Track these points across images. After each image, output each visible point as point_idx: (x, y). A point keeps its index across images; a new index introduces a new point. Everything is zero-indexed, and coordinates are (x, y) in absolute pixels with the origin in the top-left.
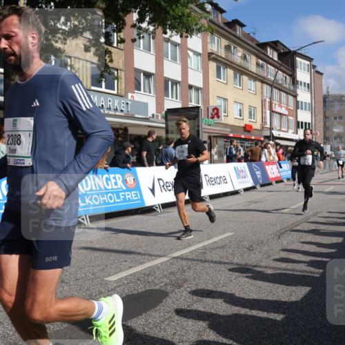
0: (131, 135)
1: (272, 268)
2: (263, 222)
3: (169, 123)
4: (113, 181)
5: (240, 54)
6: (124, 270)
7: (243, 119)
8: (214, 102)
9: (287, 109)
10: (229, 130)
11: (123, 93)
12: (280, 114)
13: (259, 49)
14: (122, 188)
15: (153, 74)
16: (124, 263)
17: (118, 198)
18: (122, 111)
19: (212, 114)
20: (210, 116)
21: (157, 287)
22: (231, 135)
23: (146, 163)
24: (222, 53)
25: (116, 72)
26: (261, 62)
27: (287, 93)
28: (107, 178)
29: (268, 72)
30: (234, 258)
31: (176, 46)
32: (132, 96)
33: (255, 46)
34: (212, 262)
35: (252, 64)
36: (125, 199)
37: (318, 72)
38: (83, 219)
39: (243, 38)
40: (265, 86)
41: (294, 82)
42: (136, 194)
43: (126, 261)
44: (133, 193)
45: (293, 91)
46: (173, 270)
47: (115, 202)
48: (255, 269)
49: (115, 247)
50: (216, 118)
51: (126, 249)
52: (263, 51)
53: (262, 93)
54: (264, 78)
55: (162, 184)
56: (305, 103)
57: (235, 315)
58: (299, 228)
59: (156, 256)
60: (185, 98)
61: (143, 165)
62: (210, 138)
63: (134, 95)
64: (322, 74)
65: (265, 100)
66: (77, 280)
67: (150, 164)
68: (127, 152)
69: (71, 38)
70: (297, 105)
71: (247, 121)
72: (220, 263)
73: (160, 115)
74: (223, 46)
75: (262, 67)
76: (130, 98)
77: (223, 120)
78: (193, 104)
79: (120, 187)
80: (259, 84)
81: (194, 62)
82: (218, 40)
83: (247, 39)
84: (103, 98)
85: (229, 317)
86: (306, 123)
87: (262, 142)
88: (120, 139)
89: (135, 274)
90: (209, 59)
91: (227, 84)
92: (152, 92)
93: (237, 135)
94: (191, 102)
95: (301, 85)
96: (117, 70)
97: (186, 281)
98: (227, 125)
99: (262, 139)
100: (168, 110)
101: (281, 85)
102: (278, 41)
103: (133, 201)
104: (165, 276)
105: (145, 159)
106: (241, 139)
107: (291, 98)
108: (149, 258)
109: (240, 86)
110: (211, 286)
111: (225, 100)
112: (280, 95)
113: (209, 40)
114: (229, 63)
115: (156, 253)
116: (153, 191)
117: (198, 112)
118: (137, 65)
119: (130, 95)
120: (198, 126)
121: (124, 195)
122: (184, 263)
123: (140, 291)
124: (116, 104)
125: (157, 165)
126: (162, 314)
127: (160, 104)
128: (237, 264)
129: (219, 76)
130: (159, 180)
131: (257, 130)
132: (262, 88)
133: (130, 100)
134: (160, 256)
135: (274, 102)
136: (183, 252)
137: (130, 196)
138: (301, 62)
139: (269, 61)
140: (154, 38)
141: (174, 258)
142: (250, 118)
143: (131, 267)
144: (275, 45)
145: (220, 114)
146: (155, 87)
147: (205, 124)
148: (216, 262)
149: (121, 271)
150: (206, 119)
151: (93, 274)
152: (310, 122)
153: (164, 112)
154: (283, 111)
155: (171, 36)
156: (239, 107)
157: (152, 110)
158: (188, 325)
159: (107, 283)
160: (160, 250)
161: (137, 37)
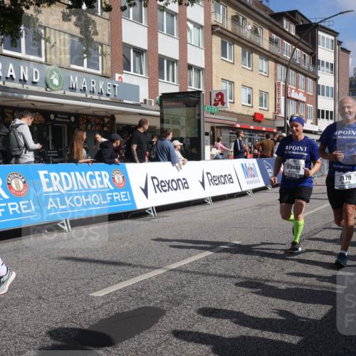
0: (118, 125)
1: (286, 283)
2: (275, 229)
3: (165, 111)
4: (98, 179)
5: (250, 27)
6: (113, 285)
7: (252, 107)
8: (218, 86)
9: (305, 94)
10: (236, 120)
11: (109, 73)
12: (297, 100)
13: (273, 20)
14: (109, 188)
15: (145, 51)
16: (112, 276)
17: (105, 199)
18: (108, 95)
19: (215, 101)
20: (213, 102)
21: (151, 305)
22: (238, 126)
23: (137, 158)
24: (229, 26)
25: (100, 48)
26: (275, 36)
27: (306, 75)
28: (90, 175)
29: (283, 50)
30: (241, 271)
31: (173, 16)
32: (120, 78)
33: (269, 17)
34: (215, 275)
35: (264, 39)
36: (112, 200)
37: (344, 50)
38: (63, 224)
39: (254, 7)
40: (280, 67)
41: (315, 61)
42: (126, 194)
43: (115, 274)
44: (121, 193)
45: (313, 73)
46: (170, 284)
47: (101, 205)
48: (266, 283)
49: (102, 257)
50: (220, 105)
51: (114, 259)
52: (278, 24)
53: (276, 75)
54: (279, 57)
55: (156, 183)
56: (328, 87)
57: (243, 338)
58: (317, 236)
59: (150, 268)
60: (183, 80)
61: (134, 161)
62: (213, 128)
63: (123, 76)
64: (349, 52)
65: (279, 84)
66: (57, 295)
67: (142, 160)
68: (115, 145)
69: (46, 5)
70: (318, 90)
71: (256, 109)
72: (225, 276)
73: (153, 100)
74: (230, 17)
75: (276, 43)
76: (117, 79)
77: (229, 107)
78: (192, 88)
79: (106, 186)
80: (272, 64)
81: (194, 36)
82: (224, 9)
83: (259, 7)
84: (84, 79)
85: (236, 339)
86: (327, 112)
87: (274, 134)
88: (105, 129)
89: (125, 289)
90: (213, 33)
91: (233, 64)
92: (144, 72)
93: (245, 126)
94: (190, 85)
95: (323, 65)
96: (102, 45)
97: (185, 297)
98: (233, 113)
99: (275, 131)
100: (163, 94)
101: (298, 65)
102: (296, 11)
103: (122, 202)
104: (161, 291)
105: (135, 153)
106: (249, 130)
107: (310, 81)
108: (142, 270)
109: (249, 66)
110: (215, 303)
111: (232, 83)
112: (298, 77)
113: (213, 10)
114: (236, 38)
115: (150, 264)
116: (145, 191)
117: (199, 98)
118: (126, 39)
119: (117, 76)
120: (199, 115)
121: (112, 196)
122: (183, 276)
123: (132, 308)
124: (101, 87)
125: (151, 160)
126: (159, 336)
127: (153, 88)
128: (245, 278)
129: (224, 54)
130: (153, 178)
131: (269, 120)
132: (276, 69)
133: (117, 82)
134: (155, 268)
135: (289, 86)
136: (182, 263)
137: (118, 197)
138: (323, 37)
139: (284, 36)
140: (146, 6)
141: (171, 270)
142: (261, 105)
143: (121, 281)
144: (292, 16)
145: (225, 101)
146: (148, 67)
147: (207, 113)
148: (220, 276)
149: (109, 285)
150: (209, 106)
151: (77, 289)
152: (333, 110)
153: (158, 98)
154: (301, 97)
155: (166, 4)
156: (248, 91)
157: (144, 94)
158: (188, 349)
159: (92, 299)
160: (155, 260)
161: (127, 5)
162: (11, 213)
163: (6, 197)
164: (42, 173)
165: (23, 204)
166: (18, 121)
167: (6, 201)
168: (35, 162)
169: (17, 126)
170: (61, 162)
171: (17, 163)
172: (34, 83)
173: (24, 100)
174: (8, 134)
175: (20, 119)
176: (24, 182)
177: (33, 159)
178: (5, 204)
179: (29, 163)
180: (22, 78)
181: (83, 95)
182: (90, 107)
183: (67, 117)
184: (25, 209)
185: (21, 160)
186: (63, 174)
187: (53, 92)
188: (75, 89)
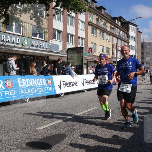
0: (50, 60)
3: (69, 55)
4: (41, 82)
5: (103, 23)
8: (90, 45)
11: (47, 40)
13: (112, 20)
14: (45, 85)
15: (62, 31)
17: (44, 90)
18: (46, 48)
21: (61, 133)
22: (98, 61)
23: (57, 74)
26: (113, 26)
27: (124, 41)
28: (38, 80)
31: (73, 18)
41: (128, 36)
42: (52, 88)
44: (50, 87)
53: (113, 41)
54: (114, 34)
55: (64, 83)
60: (76, 43)
62: (87, 62)
63: (52, 41)
65: (114, 45)
67: (59, 74)
68: (48, 68)
74: (95, 19)
76: (50, 42)
77: (94, 54)
81: (81, 26)
82: (93, 16)
83: (107, 15)
84: (37, 42)
91: (96, 36)
92: (61, 40)
99: (112, 63)
100: (68, 48)
103: (51, 91)
111: (95, 44)
112: (121, 42)
113: (89, 16)
116: (60, 87)
117: (82, 50)
120: (82, 56)
121: (46, 89)
124: (44, 45)
130: (63, 81)
132: (113, 39)
133: (50, 44)
137: (49, 89)
139: (117, 26)
147: (85, 56)
150: (86, 53)
153: (66, 50)
162: (6, 95)
163: (4, 89)
164: (19, 79)
165: (11, 92)
166: (10, 59)
167: (4, 90)
168: (16, 75)
169: (10, 60)
170: (27, 75)
171: (9, 75)
172: (17, 44)
173: (13, 50)
174: (6, 63)
175: (11, 58)
176: (12, 83)
177: (16, 74)
178: (3, 92)
179: (14, 75)
180: (13, 42)
181: (37, 48)
182: (39, 53)
183: (30, 57)
184: (11, 94)
185: (11, 74)
186: (27, 80)
187: (24, 47)
188: (34, 46)
